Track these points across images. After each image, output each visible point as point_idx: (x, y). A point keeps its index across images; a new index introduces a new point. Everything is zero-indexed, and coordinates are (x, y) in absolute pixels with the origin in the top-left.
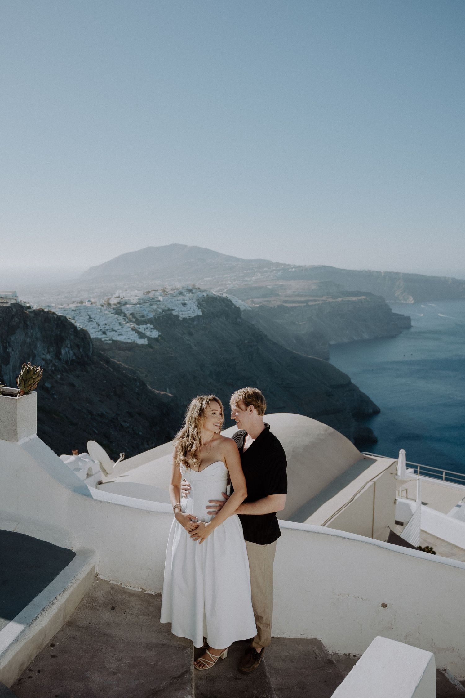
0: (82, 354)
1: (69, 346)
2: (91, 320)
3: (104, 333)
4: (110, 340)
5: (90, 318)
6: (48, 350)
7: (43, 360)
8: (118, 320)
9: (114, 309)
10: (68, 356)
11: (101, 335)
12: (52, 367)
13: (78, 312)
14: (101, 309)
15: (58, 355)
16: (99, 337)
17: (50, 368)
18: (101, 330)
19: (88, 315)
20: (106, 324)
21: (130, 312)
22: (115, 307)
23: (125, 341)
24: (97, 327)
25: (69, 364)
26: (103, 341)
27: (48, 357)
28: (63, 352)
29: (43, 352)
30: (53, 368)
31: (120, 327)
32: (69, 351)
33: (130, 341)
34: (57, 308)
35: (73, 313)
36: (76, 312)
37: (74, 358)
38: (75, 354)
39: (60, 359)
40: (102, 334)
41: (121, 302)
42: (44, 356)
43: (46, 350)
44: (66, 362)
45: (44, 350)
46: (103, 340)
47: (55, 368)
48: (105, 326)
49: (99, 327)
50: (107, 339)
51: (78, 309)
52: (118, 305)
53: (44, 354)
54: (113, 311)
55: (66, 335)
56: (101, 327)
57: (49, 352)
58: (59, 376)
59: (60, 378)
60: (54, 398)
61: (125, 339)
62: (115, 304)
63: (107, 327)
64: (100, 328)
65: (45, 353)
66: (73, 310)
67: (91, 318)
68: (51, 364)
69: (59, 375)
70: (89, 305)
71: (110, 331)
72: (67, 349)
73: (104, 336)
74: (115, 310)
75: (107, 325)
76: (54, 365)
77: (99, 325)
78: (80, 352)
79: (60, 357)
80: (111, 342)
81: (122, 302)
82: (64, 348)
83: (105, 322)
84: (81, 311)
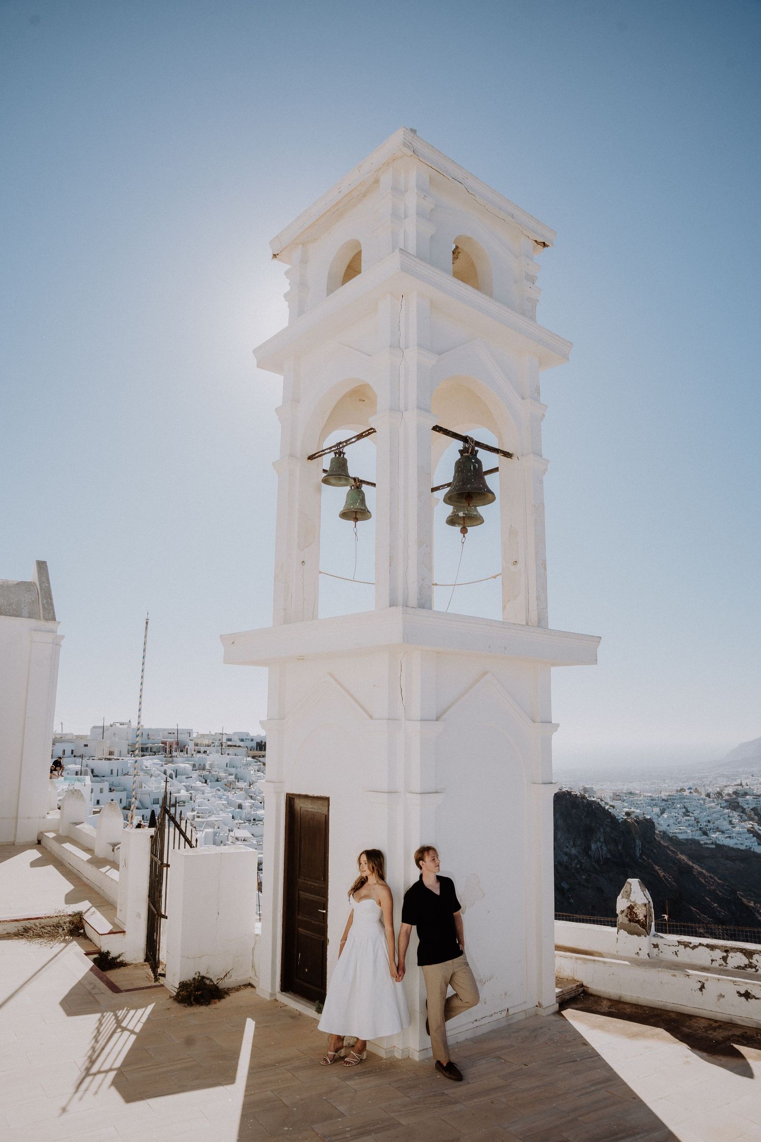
0: (621, 851)
1: (602, 839)
2: (688, 814)
3: (705, 833)
4: (712, 844)
5: (687, 811)
6: (574, 843)
7: (566, 854)
8: (729, 816)
9: (726, 801)
10: (599, 853)
11: (701, 836)
12: (576, 864)
13: (670, 803)
14: (704, 800)
15: (586, 850)
16: (696, 838)
17: (574, 865)
18: (700, 829)
19: (685, 807)
20: (709, 822)
21: (751, 807)
22: (727, 798)
23: (735, 847)
24: (696, 824)
25: (602, 863)
26: (701, 845)
27: (574, 851)
28: (593, 846)
29: (567, 845)
30: (578, 866)
31: (730, 827)
32: (601, 846)
33: (743, 847)
34: (643, 796)
35: (664, 803)
36: (667, 803)
37: (609, 856)
38: (609, 851)
39: (589, 857)
40: (702, 834)
41: (738, 792)
42: (567, 850)
43: (572, 843)
44: (598, 861)
45: (569, 842)
46: (702, 842)
47: (580, 867)
48: (708, 824)
49: (699, 824)
50: (709, 842)
51: (670, 799)
52: (734, 796)
53: (567, 847)
54: (724, 804)
55: (597, 825)
56: (701, 825)
57: (574, 845)
58: (584, 877)
59: (585, 879)
60: (570, 903)
61: (736, 844)
62: (729, 795)
63: (711, 825)
64: (699, 826)
65: (569, 847)
66: (663, 800)
67: (689, 812)
68: (576, 861)
69: (584, 875)
70: (688, 794)
71: (714, 832)
72: (599, 844)
73: (705, 837)
74: (728, 803)
75: (711, 822)
76: (580, 862)
77: (698, 822)
78: (619, 850)
79: (590, 852)
80: (713, 846)
81: (740, 792)
82: (596, 842)
83: (709, 818)
84: (676, 801)
